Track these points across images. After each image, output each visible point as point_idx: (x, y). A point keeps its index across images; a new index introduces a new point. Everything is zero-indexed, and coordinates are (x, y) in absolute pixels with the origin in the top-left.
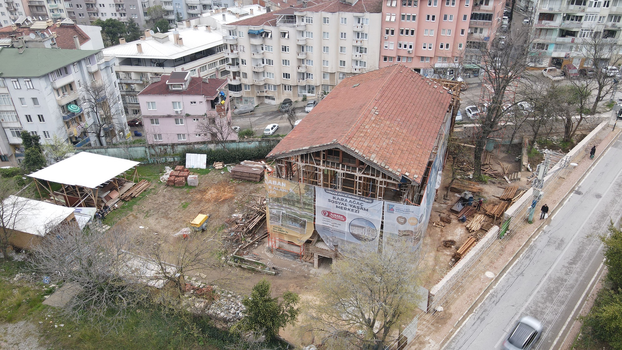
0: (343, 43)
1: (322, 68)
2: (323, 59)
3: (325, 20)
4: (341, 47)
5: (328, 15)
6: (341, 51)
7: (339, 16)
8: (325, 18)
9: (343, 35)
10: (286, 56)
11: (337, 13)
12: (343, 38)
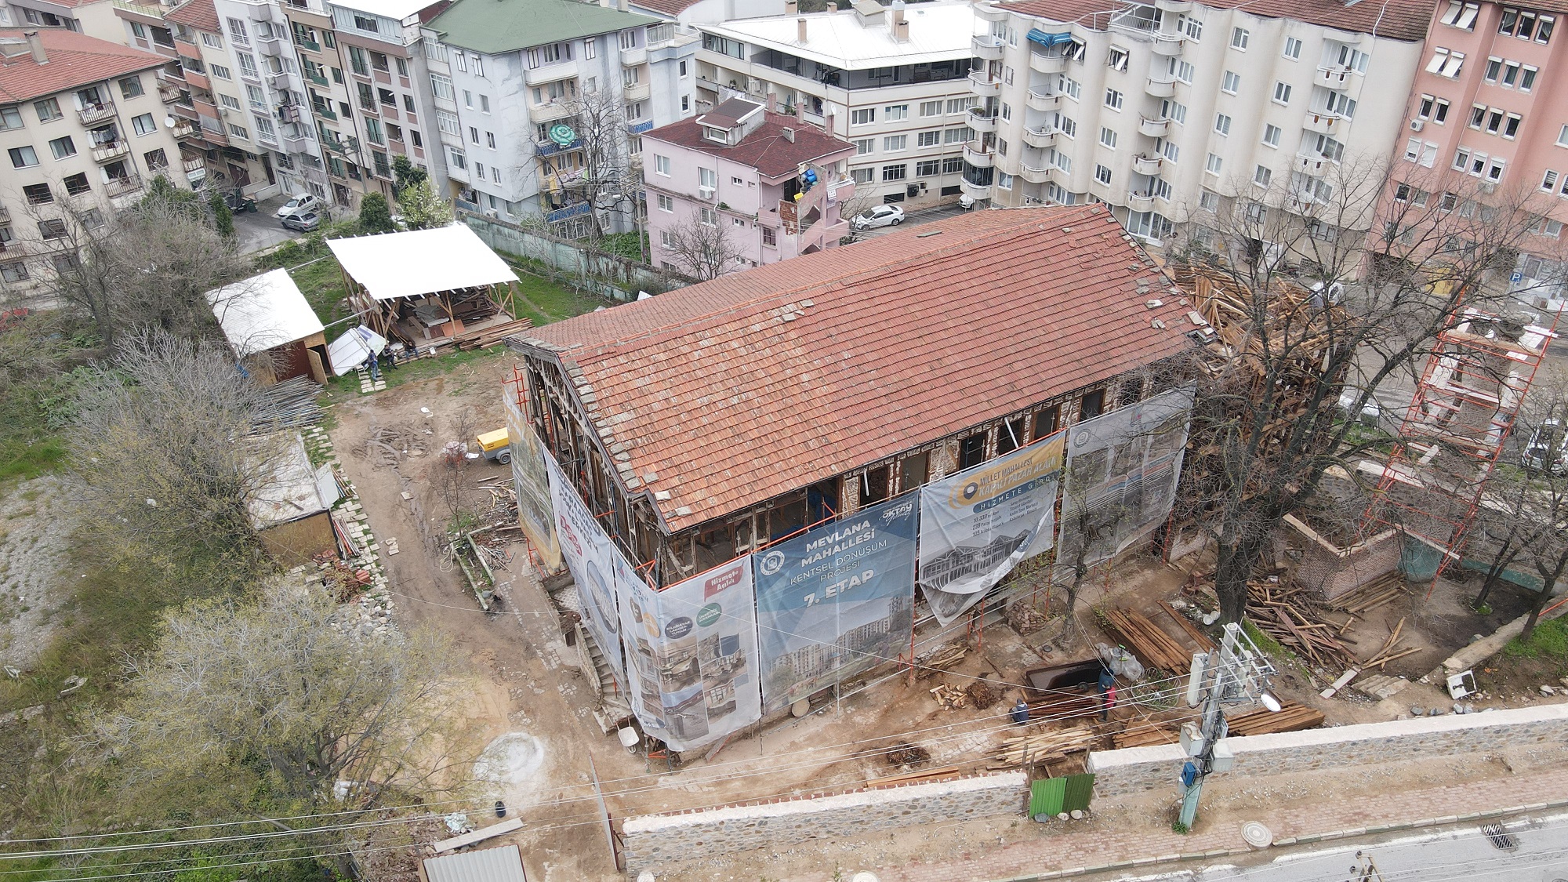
0: (1277, 116)
1: (1203, 175)
2: (1209, 151)
3: (1239, 37)
4: (1270, 127)
5: (1249, 23)
6: (1267, 138)
7: (1282, 30)
8: (1238, 30)
9: (1283, 91)
10: (1112, 118)
11: (1278, 22)
12: (1281, 101)
